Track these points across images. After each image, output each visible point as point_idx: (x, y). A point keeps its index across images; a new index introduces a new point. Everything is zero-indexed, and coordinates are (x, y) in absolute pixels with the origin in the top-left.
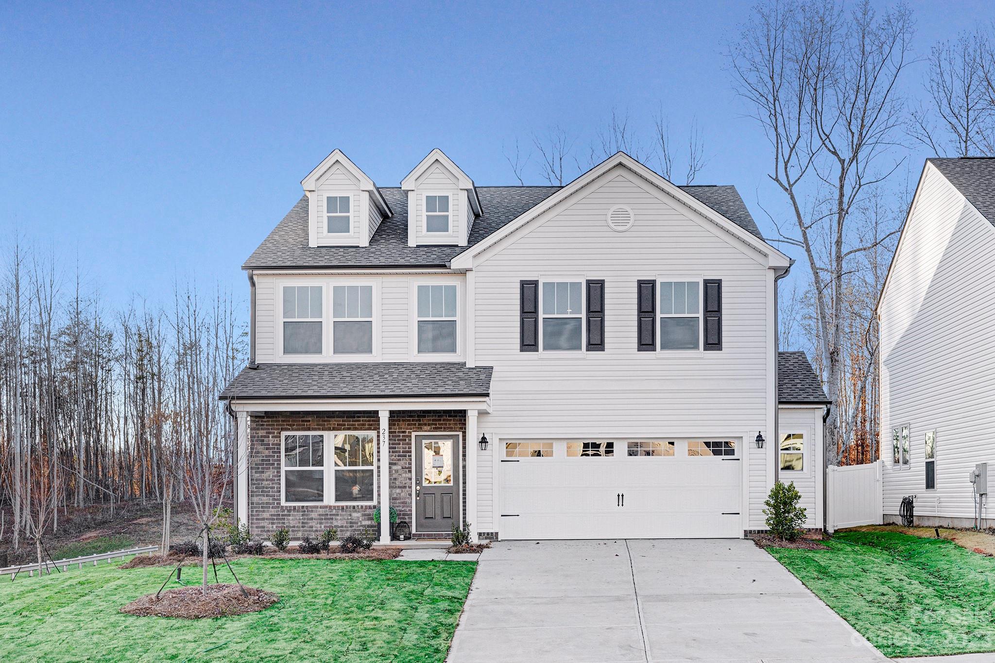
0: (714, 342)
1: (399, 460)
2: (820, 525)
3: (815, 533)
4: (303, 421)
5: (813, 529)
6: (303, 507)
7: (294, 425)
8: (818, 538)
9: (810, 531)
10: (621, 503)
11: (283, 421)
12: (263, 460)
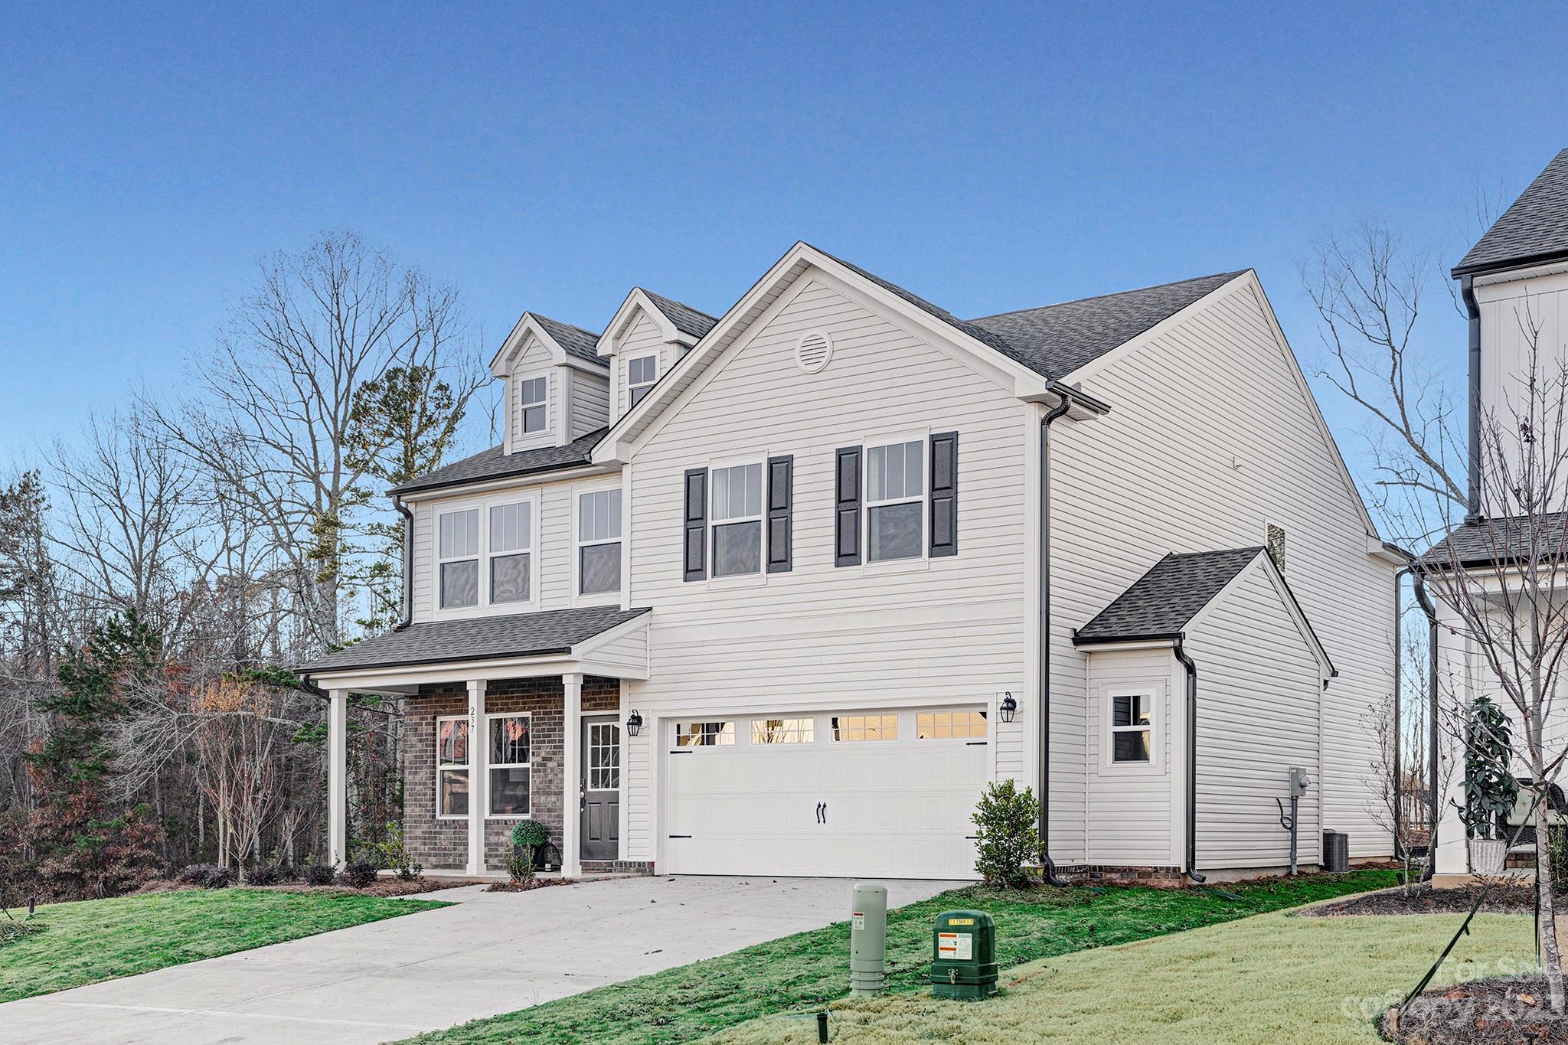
0: (944, 545)
1: (555, 753)
2: (1179, 861)
3: (1166, 876)
4: (456, 701)
5: (1162, 868)
6: (454, 821)
7: (447, 707)
8: (1171, 884)
9: (1157, 871)
10: (822, 819)
11: (437, 702)
12: (416, 757)
